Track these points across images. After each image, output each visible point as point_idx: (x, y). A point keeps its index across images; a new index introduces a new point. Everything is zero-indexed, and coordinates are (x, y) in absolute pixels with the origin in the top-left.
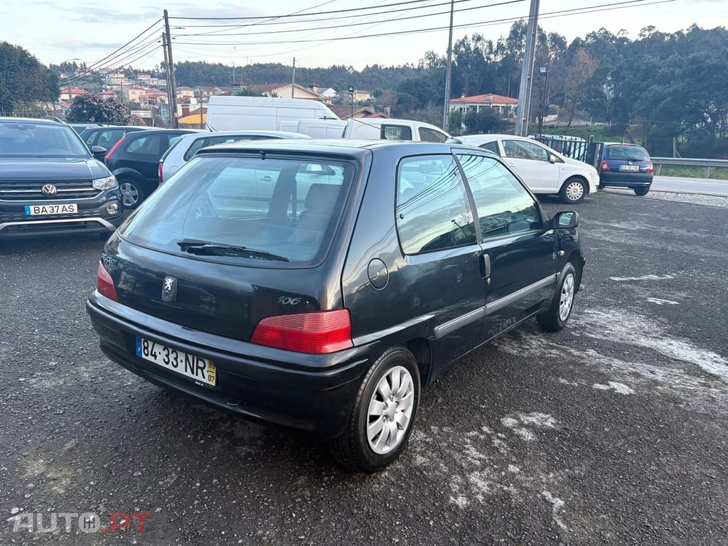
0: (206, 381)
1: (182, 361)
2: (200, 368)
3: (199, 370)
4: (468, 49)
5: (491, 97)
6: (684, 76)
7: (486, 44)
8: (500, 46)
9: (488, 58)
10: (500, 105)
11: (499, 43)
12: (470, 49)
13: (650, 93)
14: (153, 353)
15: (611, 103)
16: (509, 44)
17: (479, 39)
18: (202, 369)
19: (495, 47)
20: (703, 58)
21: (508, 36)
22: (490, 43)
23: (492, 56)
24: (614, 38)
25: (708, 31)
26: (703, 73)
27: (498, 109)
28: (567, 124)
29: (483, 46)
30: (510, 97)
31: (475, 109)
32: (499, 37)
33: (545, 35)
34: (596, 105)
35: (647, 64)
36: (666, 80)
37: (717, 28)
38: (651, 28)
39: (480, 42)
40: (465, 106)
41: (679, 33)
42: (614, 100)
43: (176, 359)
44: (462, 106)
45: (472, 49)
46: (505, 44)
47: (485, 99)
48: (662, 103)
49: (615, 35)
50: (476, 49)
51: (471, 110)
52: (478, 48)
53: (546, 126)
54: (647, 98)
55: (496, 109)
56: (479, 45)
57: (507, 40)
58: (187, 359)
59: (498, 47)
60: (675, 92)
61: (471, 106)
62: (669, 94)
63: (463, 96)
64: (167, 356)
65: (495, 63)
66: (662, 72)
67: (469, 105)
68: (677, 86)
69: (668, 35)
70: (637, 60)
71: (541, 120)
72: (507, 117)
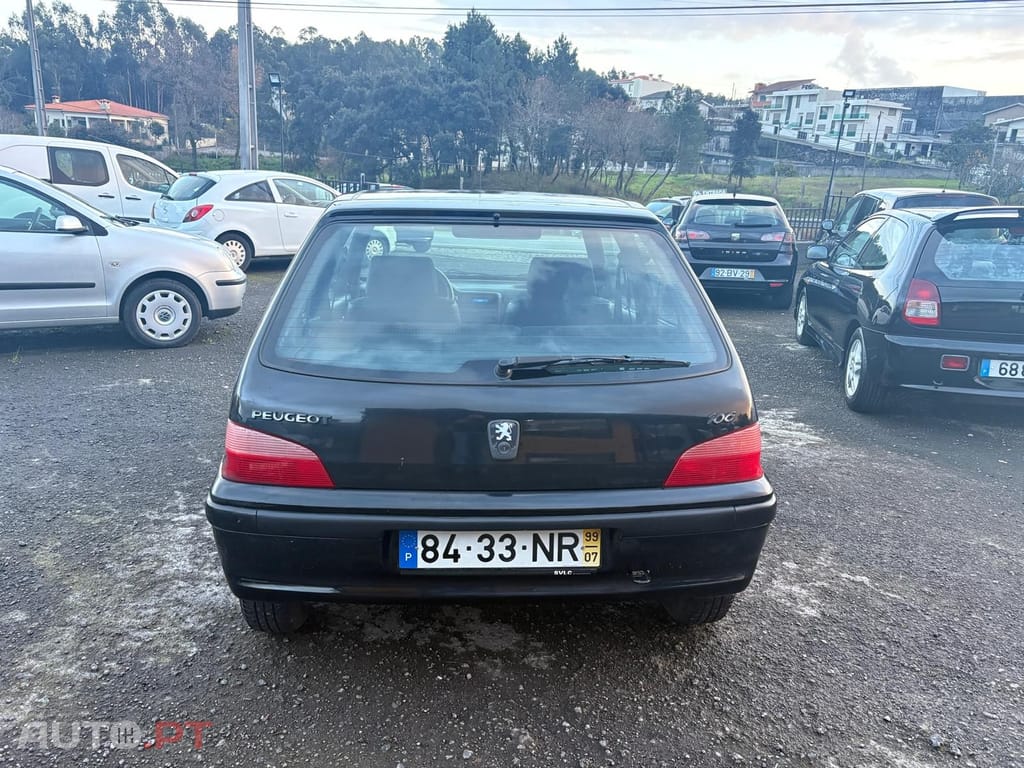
0: (581, 563)
1: (524, 548)
2: (566, 547)
3: (566, 552)
4: (48, 23)
5: (108, 105)
6: (376, 99)
7: (80, 21)
8: (103, 26)
9: (88, 43)
10: (126, 119)
11: (101, 22)
12: (52, 25)
13: (341, 118)
14: (451, 552)
15: (293, 128)
16: (118, 24)
17: (65, 10)
18: (571, 548)
19: (95, 27)
20: (394, 78)
21: (115, 13)
22: (86, 21)
23: (93, 40)
24: (266, 37)
25: (378, 43)
26: (397, 97)
27: (122, 125)
28: (233, 152)
29: (74, 23)
30: (134, 106)
31: (83, 122)
32: (100, 13)
33: (173, 19)
34: (272, 129)
35: (329, 80)
36: (354, 102)
37: (388, 41)
38: (312, 30)
39: (69, 15)
40: (66, 117)
41: (345, 41)
42: (297, 123)
43: (510, 548)
44: (60, 117)
45: (56, 25)
46: (111, 24)
47: (97, 108)
48: (358, 131)
49: (268, 33)
50: (63, 27)
51: (75, 124)
52: (65, 25)
53: (203, 154)
54: (338, 124)
55: (119, 124)
56: (67, 19)
57: (114, 18)
58: (537, 540)
59: (100, 28)
60: (370, 118)
61: (75, 118)
62: (364, 121)
63: (58, 101)
64: (489, 548)
65: (99, 50)
66: (349, 92)
67: (70, 115)
68: (368, 111)
69: (333, 42)
70: (316, 73)
71: (194, 145)
72: (139, 138)
